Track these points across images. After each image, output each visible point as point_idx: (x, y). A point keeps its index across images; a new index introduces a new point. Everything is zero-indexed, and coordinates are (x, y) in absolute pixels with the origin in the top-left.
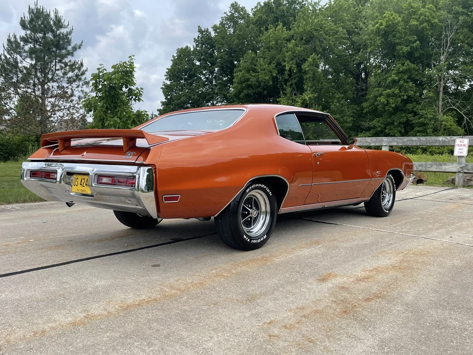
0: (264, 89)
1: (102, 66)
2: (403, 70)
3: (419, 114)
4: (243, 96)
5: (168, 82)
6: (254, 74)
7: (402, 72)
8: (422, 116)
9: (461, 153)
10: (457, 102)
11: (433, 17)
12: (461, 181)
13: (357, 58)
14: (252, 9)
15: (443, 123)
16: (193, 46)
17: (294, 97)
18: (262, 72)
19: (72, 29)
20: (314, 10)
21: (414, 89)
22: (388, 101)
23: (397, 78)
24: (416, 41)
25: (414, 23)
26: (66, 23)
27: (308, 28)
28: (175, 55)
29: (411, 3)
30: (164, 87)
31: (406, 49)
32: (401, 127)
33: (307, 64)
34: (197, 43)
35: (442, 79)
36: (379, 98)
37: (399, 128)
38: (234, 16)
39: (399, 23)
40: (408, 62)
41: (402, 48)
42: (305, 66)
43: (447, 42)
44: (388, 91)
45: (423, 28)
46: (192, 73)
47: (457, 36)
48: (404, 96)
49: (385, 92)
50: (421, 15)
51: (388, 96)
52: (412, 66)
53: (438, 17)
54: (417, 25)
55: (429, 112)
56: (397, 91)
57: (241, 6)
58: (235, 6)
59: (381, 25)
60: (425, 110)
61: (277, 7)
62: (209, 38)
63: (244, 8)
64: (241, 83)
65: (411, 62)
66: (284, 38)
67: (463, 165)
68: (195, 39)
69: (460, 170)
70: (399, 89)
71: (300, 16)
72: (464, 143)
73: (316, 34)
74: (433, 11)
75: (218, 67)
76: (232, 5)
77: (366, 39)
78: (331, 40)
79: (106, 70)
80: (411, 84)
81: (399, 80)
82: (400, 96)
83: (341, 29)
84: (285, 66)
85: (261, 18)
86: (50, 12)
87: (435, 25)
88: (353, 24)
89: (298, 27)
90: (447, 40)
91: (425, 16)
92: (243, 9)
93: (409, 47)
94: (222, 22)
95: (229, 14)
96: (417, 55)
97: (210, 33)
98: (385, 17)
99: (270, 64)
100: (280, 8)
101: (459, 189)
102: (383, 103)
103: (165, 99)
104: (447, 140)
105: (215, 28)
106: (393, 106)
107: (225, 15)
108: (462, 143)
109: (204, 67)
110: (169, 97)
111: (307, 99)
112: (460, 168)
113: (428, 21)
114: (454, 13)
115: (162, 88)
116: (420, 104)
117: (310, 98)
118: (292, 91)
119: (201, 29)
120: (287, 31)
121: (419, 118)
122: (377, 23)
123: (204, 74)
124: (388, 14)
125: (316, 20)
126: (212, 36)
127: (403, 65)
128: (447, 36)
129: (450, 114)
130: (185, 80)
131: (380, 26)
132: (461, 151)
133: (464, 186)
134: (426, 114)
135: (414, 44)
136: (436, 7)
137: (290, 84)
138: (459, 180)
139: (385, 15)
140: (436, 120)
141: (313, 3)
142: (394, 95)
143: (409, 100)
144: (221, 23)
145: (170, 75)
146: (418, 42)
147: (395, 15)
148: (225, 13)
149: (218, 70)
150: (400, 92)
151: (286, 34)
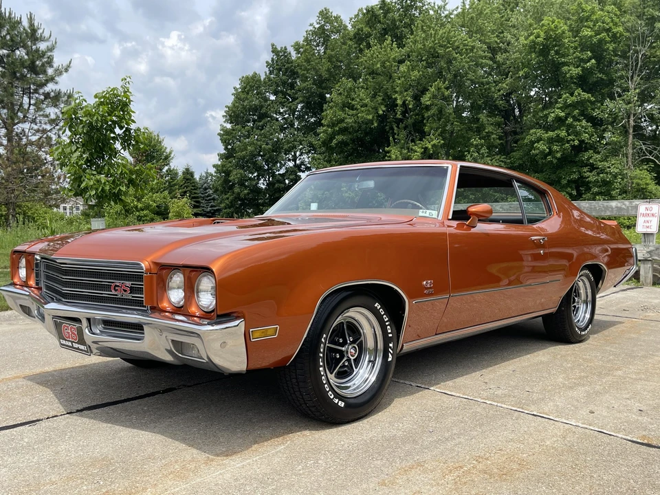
0: (366, 134)
1: (80, 94)
2: (573, 102)
3: (598, 168)
4: (336, 144)
5: (229, 126)
6: (351, 112)
7: (570, 105)
8: (602, 171)
9: (648, 227)
10: (655, 149)
11: (616, 24)
12: (650, 275)
13: (504, 85)
14: (351, 19)
15: (635, 181)
16: (266, 72)
17: (411, 144)
18: (363, 109)
19: (56, 43)
20: (438, 18)
21: (590, 130)
22: (550, 148)
23: (563, 114)
24: (590, 59)
25: (587, 32)
26: (46, 34)
27: (429, 44)
28: (238, 86)
29: (581, 3)
30: (222, 132)
31: (575, 71)
32: (571, 187)
33: (428, 95)
34: (271, 69)
35: (632, 116)
36: (536, 144)
37: (569, 189)
38: (324, 29)
39: (564, 32)
40: (579, 90)
41: (569, 70)
42: (426, 100)
43: (637, 60)
44: (551, 134)
45: (600, 41)
46: (263, 111)
47: (653, 51)
48: (574, 141)
49: (546, 135)
50: (597, 21)
51: (551, 141)
52: (586, 96)
53: (623, 23)
54: (591, 37)
55: (613, 164)
56: (563, 134)
57: (334, 14)
58: (325, 15)
59: (538, 36)
60: (607, 162)
61: (386, 13)
62: (289, 61)
63: (339, 17)
64: (333, 125)
65: (584, 91)
66: (394, 59)
67: (651, 248)
68: (267, 62)
69: (647, 256)
70: (567, 131)
71: (417, 26)
72: (653, 212)
73: (441, 51)
74: (616, 15)
75: (301, 102)
76: (321, 13)
77: (516, 58)
78: (464, 60)
79: (86, 101)
80: (584, 123)
81: (566, 118)
82: (568, 142)
83: (478, 44)
84: (396, 99)
85: (362, 31)
86: (20, 18)
87: (618, 35)
88: (497, 36)
89: (415, 42)
90: (637, 57)
91: (603, 23)
92: (337, 18)
93: (580, 68)
94: (307, 38)
95: (317, 26)
96: (593, 79)
97: (290, 53)
98: (543, 25)
99: (374, 96)
100: (390, 15)
101: (645, 289)
102: (542, 152)
103: (225, 149)
104: (624, 206)
105: (297, 47)
106: (559, 155)
107: (311, 28)
108: (649, 212)
109: (280, 103)
110: (229, 147)
111: (430, 147)
112: (648, 252)
113: (608, 30)
114: (647, 19)
115: (219, 134)
116: (598, 153)
117: (434, 146)
118: (408, 136)
119: (276, 48)
120: (399, 48)
121: (598, 174)
122: (532, 34)
123: (282, 113)
124: (548, 20)
125: (441, 32)
126: (293, 58)
127: (572, 94)
128: (637, 52)
129: (645, 167)
130: (254, 121)
131: (536, 38)
132: (648, 225)
133: (654, 284)
134: (609, 167)
135: (588, 64)
136: (620, 10)
137: (403, 125)
138: (646, 273)
139: (543, 22)
140: (624, 177)
141: (436, 7)
142: (559, 140)
143: (582, 147)
144: (306, 40)
145: (230, 116)
146: (593, 61)
147: (558, 22)
148: (311, 25)
149: (302, 108)
150: (569, 135)
151: (396, 53)
